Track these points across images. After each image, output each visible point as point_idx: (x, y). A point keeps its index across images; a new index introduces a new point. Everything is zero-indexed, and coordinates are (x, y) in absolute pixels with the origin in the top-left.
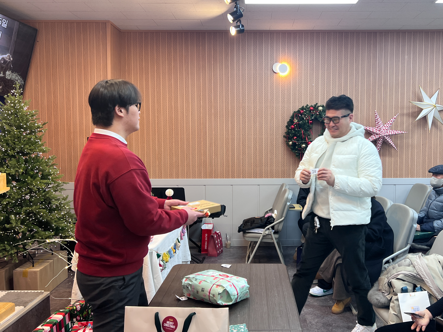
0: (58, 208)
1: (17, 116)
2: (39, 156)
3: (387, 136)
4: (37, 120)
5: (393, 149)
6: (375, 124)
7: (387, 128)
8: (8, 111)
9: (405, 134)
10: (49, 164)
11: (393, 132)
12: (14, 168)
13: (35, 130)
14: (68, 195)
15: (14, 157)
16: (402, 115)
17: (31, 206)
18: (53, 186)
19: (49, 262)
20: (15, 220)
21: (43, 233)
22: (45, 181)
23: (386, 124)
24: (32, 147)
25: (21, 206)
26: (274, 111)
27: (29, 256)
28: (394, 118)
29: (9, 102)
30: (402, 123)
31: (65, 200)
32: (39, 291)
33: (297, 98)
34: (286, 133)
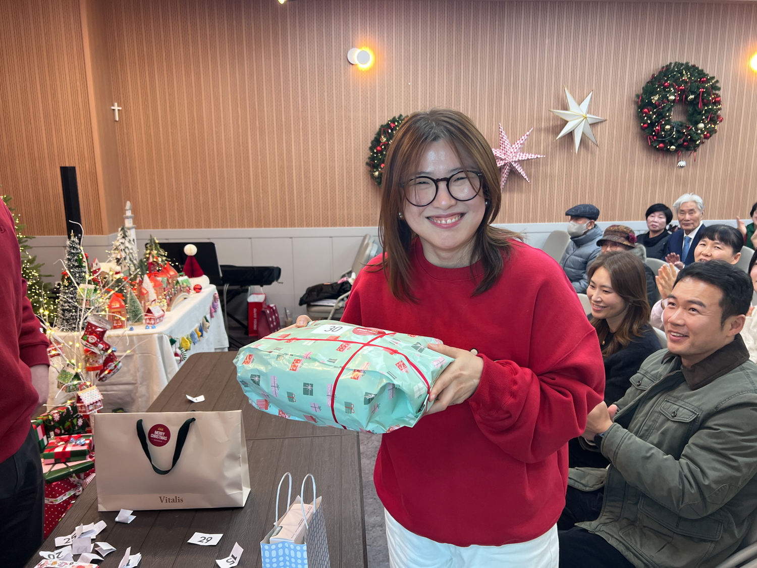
3: (515, 162)
5: (524, 181)
6: (500, 144)
7: (515, 151)
9: (541, 159)
16: (539, 130)
23: (514, 144)
26: (352, 124)
28: (526, 135)
30: (538, 144)
31: (31, 263)
33: (386, 103)
34: (369, 158)
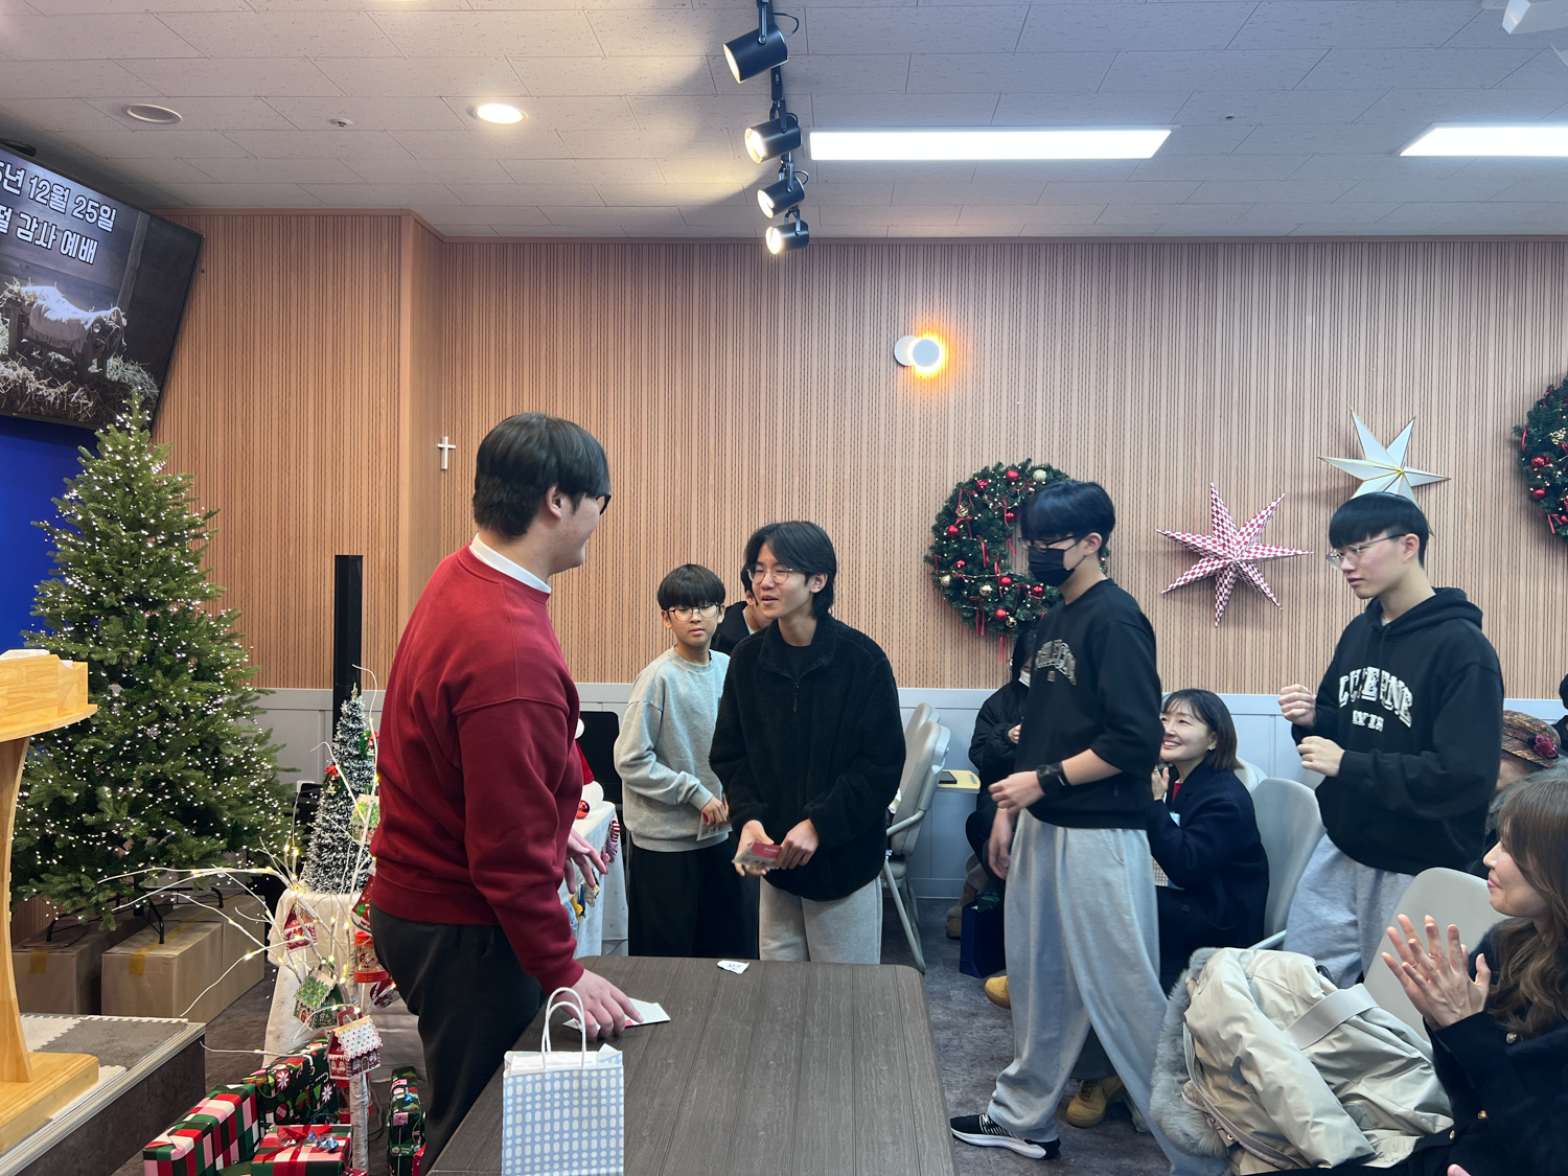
0: (242, 769)
1: (132, 490)
2: (191, 611)
3: (1248, 563)
4: (189, 503)
5: (1267, 604)
6: (1213, 525)
7: (1247, 539)
8: (106, 475)
9: (1304, 559)
10: (219, 635)
11: (1266, 552)
12: (116, 645)
13: (181, 531)
14: (271, 730)
15: (117, 611)
16: (1297, 498)
17: (162, 761)
18: (229, 701)
19: (208, 930)
20: (111, 801)
21: (194, 841)
22: (205, 686)
23: (1245, 525)
24: (172, 582)
25: (132, 758)
26: (898, 480)
27: (152, 911)
28: (1269, 508)
29: (110, 449)
30: (1296, 526)
31: (260, 744)
32: (175, 1021)
33: (968, 441)
34: (931, 548)
